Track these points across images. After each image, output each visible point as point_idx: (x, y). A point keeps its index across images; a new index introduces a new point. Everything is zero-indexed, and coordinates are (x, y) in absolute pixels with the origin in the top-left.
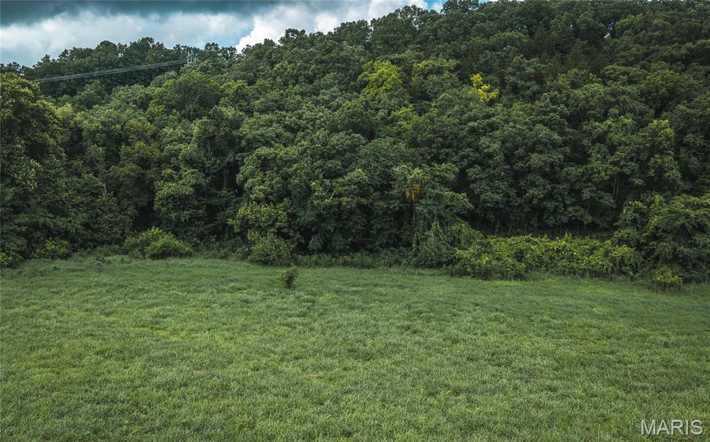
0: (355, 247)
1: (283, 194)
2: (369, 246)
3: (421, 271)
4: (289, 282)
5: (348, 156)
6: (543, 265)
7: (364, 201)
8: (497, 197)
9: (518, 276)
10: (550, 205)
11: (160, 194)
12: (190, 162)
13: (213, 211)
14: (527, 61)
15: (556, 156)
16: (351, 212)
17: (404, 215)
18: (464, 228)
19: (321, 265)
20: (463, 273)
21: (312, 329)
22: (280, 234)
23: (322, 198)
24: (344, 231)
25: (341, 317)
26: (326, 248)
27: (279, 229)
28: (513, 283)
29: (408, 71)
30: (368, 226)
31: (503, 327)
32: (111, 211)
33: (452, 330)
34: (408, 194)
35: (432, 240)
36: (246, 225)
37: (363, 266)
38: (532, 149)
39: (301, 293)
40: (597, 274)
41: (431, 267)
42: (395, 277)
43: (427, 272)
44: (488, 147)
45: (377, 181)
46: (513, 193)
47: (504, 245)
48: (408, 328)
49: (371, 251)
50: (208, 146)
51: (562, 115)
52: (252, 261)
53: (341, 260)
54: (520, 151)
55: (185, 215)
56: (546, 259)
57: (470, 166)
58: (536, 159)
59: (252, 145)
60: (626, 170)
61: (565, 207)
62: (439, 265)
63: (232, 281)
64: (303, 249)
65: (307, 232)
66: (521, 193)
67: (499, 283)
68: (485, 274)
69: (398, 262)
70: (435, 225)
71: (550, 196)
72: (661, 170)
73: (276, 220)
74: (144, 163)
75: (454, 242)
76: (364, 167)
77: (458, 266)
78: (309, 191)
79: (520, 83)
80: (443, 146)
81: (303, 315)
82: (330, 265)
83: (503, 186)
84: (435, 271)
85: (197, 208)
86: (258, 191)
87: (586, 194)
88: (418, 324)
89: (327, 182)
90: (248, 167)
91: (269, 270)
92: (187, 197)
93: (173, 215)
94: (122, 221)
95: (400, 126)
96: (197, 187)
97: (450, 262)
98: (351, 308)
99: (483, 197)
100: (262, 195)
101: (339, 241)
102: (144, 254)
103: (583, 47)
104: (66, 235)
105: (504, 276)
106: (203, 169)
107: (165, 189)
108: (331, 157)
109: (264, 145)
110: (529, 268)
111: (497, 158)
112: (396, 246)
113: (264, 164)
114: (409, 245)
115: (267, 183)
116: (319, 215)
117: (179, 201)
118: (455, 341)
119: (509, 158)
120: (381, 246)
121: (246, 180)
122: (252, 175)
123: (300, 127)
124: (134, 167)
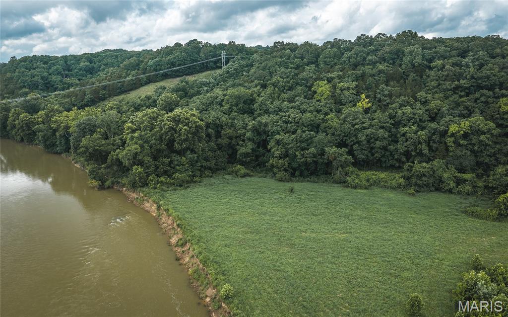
0: (311, 174)
1: (286, 155)
2: (317, 174)
3: (333, 185)
4: (292, 191)
5: (309, 142)
6: (377, 183)
7: (315, 159)
8: (363, 157)
9: (366, 188)
10: (383, 160)
11: (239, 152)
12: (249, 139)
13: (257, 157)
14: (386, 88)
15: (385, 143)
16: (311, 163)
17: (329, 164)
18: (350, 169)
19: (300, 182)
20: (348, 187)
21: (302, 208)
22: (286, 170)
23: (300, 159)
24: (308, 170)
25: (309, 204)
26: (301, 175)
27: (285, 168)
28: (364, 191)
29: (334, 87)
30: (316, 168)
31: (352, 208)
32: (221, 157)
33: (338, 209)
34: (330, 159)
35: (338, 174)
36: (273, 166)
37: (314, 182)
38: (376, 140)
39: (296, 195)
40: (393, 188)
41: (338, 183)
42: (325, 188)
43: (336, 185)
44: (361, 138)
45: (320, 152)
46: (369, 155)
47: (365, 175)
48: (327, 208)
49: (317, 175)
50: (255, 132)
51: (391, 124)
52: (275, 180)
53: (306, 179)
54: (372, 140)
55: (248, 159)
56: (377, 181)
57: (354, 144)
58: (378, 144)
59: (273, 134)
60: (410, 149)
61: (389, 161)
62: (340, 183)
63: (274, 189)
64: (293, 175)
65: (295, 170)
66: (373, 155)
67: (359, 191)
68: (355, 187)
69: (326, 181)
70: (340, 169)
71: (383, 156)
72: (421, 150)
73: (284, 165)
74: (230, 138)
75: (347, 174)
76: (315, 147)
77: (346, 184)
78: (296, 156)
79: (382, 98)
80: (344, 136)
81: (298, 203)
82: (302, 181)
83: (366, 152)
84: (339, 185)
85: (252, 156)
86: (277, 153)
87: (396, 157)
88: (329, 206)
89: (302, 152)
90: (272, 144)
91: (282, 184)
92: (249, 153)
93: (244, 159)
94: (225, 161)
95: (329, 124)
96: (252, 149)
97: (344, 182)
98: (312, 201)
99: (358, 156)
100: (278, 155)
101: (306, 173)
102: (237, 176)
103: (414, 77)
104: (210, 168)
105: (361, 188)
106: (254, 141)
107: (242, 150)
108: (303, 142)
109: (277, 134)
110: (371, 185)
111: (364, 143)
112: (326, 174)
113: (278, 142)
114: (331, 174)
115: (280, 150)
116: (299, 165)
117: (246, 155)
118: (338, 212)
119: (368, 142)
120: (321, 174)
121: (272, 148)
122: (274, 147)
123: (289, 121)
124: (227, 140)
